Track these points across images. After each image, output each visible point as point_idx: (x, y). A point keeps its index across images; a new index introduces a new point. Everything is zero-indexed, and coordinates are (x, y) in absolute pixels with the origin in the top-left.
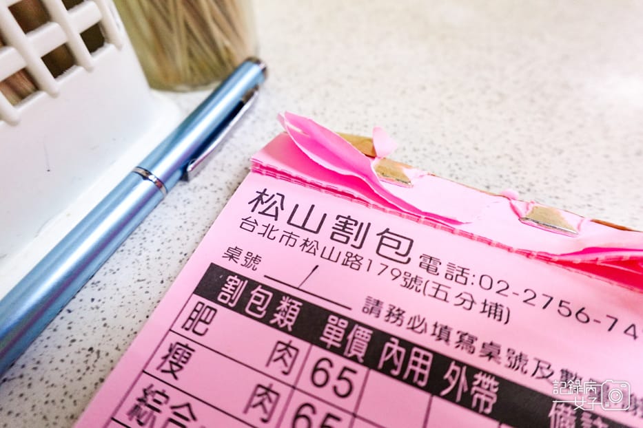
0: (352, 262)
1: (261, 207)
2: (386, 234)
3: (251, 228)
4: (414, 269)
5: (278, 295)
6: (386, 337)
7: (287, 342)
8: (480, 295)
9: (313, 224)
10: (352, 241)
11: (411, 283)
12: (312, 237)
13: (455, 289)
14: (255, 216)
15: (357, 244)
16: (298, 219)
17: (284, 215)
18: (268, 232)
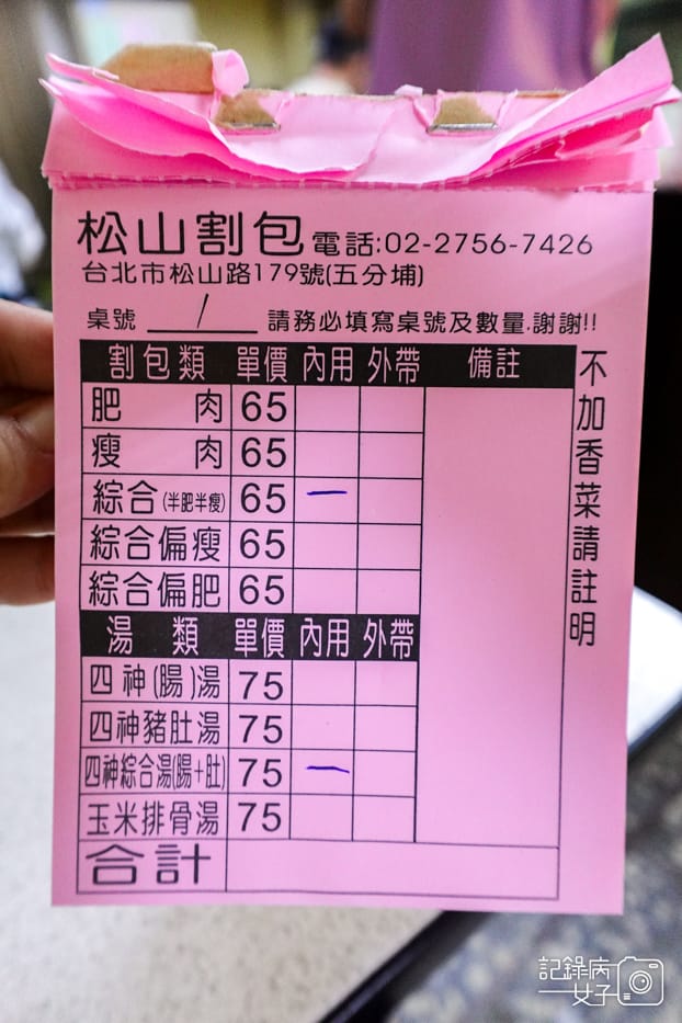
0: (238, 274)
1: (97, 243)
2: (265, 222)
3: (100, 277)
4: (310, 257)
5: (174, 347)
6: (303, 347)
7: (206, 392)
8: (388, 262)
9: (172, 243)
10: (228, 248)
11: (313, 275)
12: (179, 260)
13: (362, 263)
14: (97, 258)
15: (235, 248)
16: (152, 242)
17: (131, 242)
18: (124, 272)
